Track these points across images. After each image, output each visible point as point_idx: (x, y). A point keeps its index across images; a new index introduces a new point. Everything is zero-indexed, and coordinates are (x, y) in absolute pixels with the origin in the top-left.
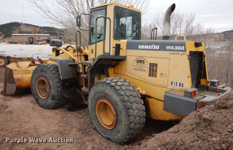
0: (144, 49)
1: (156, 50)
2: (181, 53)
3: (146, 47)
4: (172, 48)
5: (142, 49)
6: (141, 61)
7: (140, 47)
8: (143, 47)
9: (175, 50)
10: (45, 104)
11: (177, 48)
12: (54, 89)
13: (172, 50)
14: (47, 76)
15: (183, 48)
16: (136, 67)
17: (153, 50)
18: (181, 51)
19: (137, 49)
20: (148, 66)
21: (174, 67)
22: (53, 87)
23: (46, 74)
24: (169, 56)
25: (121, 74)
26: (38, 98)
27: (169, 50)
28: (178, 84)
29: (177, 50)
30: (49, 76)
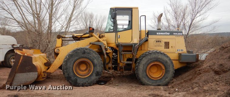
0: (160, 35)
1: (168, 35)
2: (181, 36)
3: (162, 34)
4: (177, 34)
5: (159, 35)
6: (159, 41)
7: (157, 34)
8: (160, 34)
9: (178, 35)
10: (87, 82)
11: (179, 34)
12: (99, 66)
13: (176, 35)
14: (90, 57)
15: (181, 34)
16: (156, 45)
17: (166, 35)
18: (181, 35)
19: (156, 35)
20: (164, 43)
21: (178, 43)
22: (98, 65)
23: (89, 55)
24: (175, 38)
25: (144, 50)
26: (76, 79)
27: (175, 35)
28: (181, 50)
29: (179, 35)
30: (94, 56)
